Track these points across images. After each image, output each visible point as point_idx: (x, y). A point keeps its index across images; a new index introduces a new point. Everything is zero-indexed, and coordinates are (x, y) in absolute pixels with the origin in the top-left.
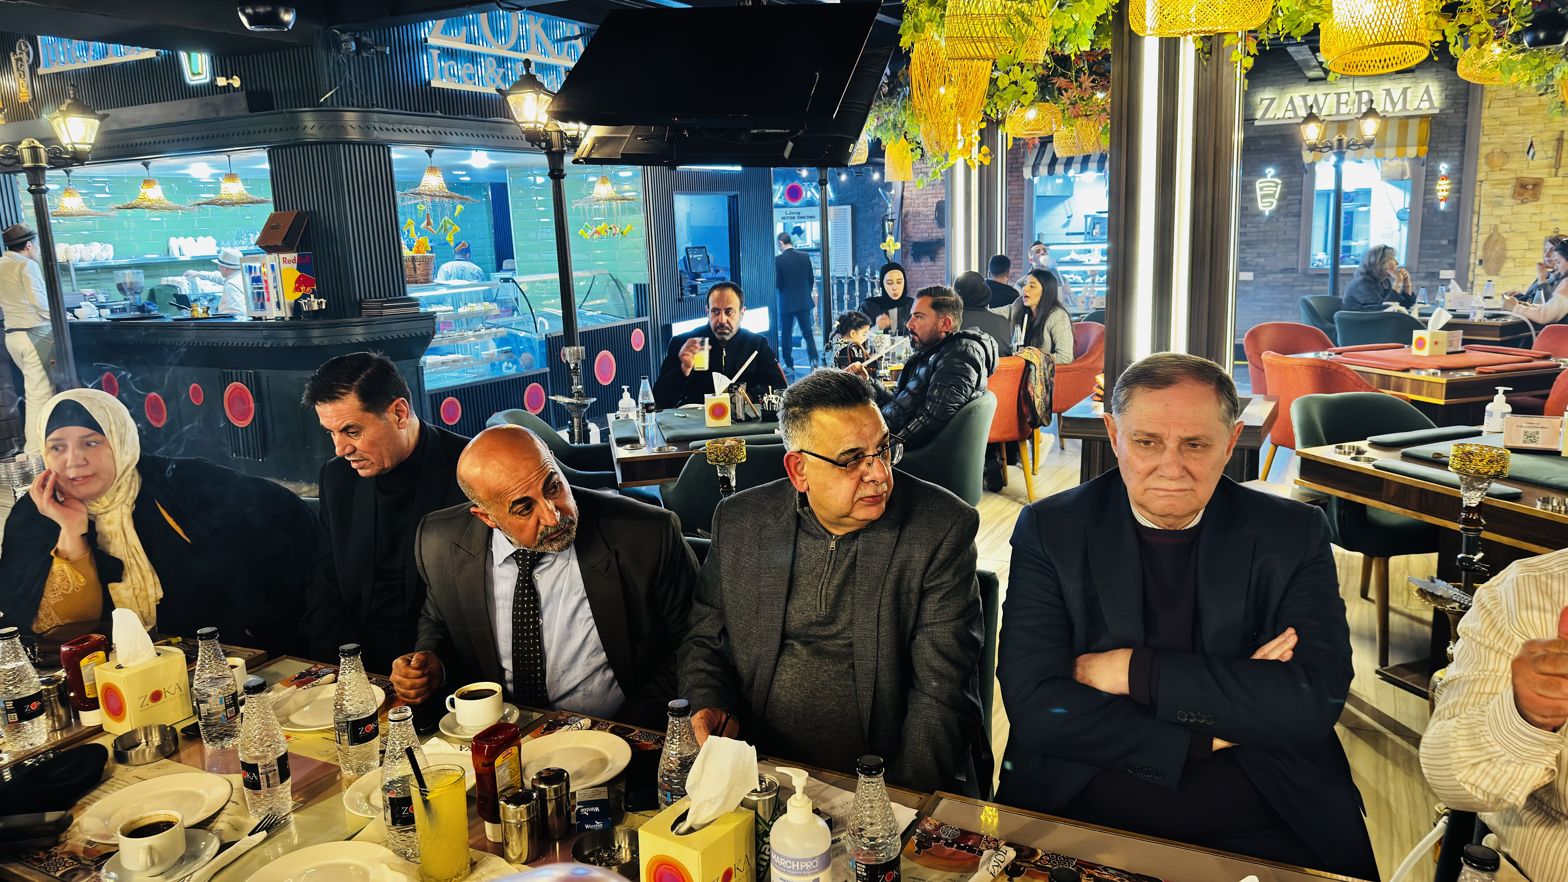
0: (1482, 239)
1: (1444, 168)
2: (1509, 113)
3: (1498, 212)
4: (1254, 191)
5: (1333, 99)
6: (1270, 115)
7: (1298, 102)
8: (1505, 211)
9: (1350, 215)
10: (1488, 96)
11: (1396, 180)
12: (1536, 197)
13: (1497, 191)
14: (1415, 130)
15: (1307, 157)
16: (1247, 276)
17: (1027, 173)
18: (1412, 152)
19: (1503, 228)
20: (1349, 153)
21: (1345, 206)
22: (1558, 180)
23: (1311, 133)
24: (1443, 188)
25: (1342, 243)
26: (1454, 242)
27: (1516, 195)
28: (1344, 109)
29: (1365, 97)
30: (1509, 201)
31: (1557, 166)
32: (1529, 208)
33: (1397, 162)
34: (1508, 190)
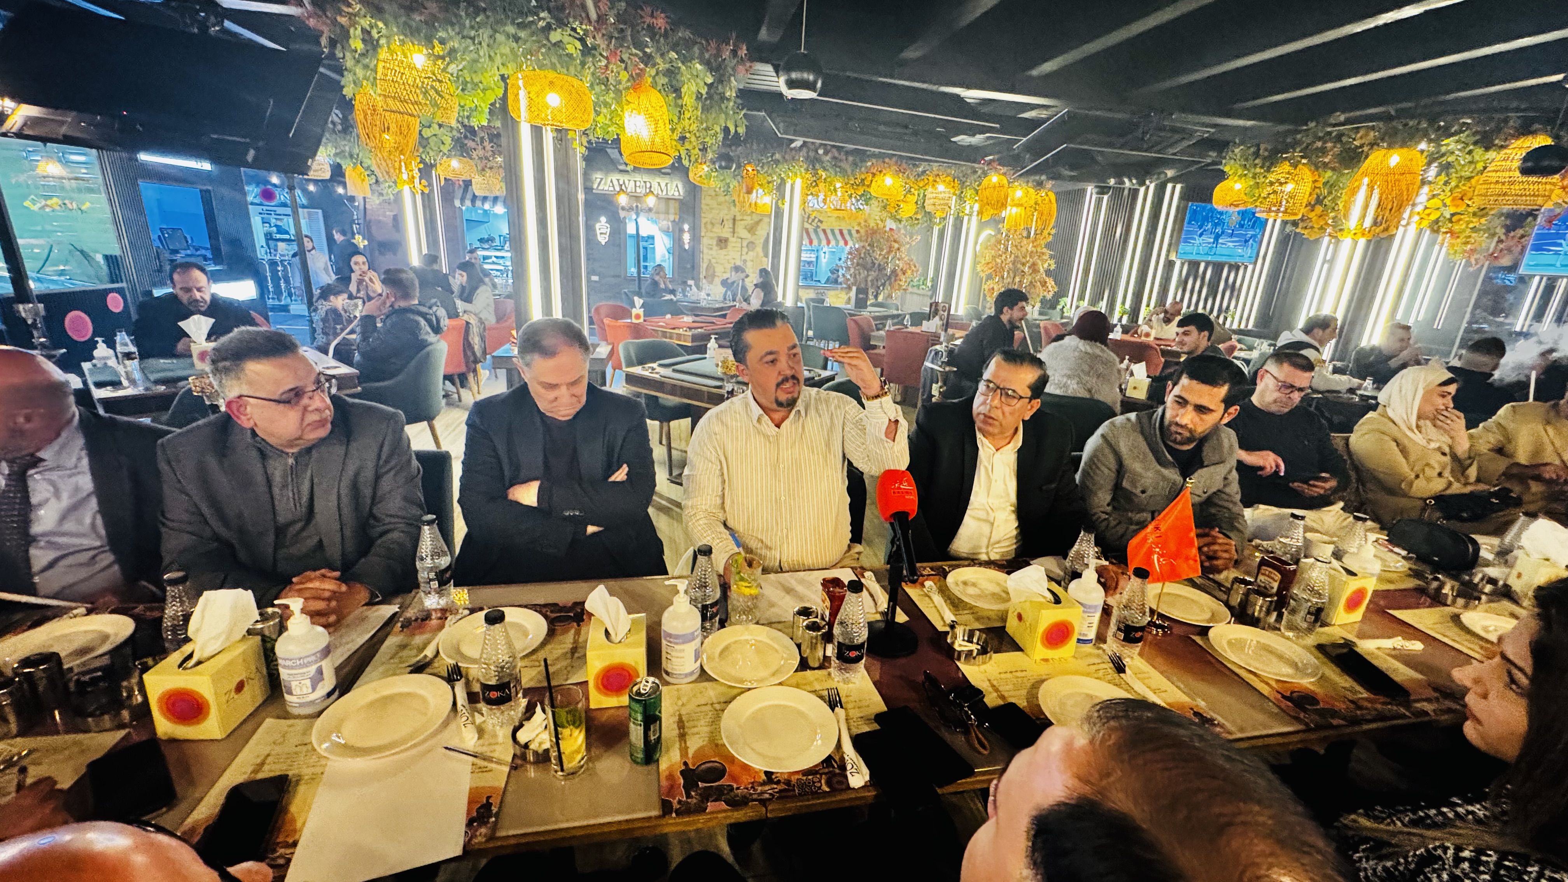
0: (705, 265)
1: (686, 227)
2: (713, 203)
3: (710, 252)
4: (595, 230)
5: (632, 183)
6: (601, 187)
7: (615, 182)
8: (714, 252)
9: (645, 248)
10: (703, 193)
11: (666, 232)
12: (726, 247)
13: (710, 242)
14: (673, 207)
15: (622, 214)
16: (595, 278)
17: (457, 203)
18: (672, 217)
19: (713, 261)
20: (642, 214)
21: (642, 244)
22: (734, 239)
23: (623, 200)
24: (686, 237)
25: (642, 264)
26: (693, 267)
27: (717, 245)
28: (638, 190)
29: (648, 185)
30: (715, 248)
31: (734, 232)
32: (723, 252)
33: (665, 222)
34: (714, 242)
